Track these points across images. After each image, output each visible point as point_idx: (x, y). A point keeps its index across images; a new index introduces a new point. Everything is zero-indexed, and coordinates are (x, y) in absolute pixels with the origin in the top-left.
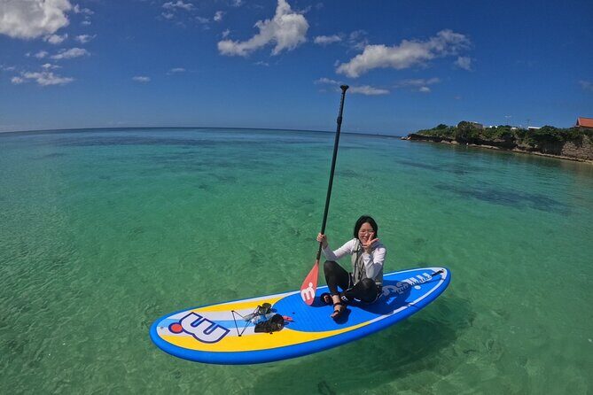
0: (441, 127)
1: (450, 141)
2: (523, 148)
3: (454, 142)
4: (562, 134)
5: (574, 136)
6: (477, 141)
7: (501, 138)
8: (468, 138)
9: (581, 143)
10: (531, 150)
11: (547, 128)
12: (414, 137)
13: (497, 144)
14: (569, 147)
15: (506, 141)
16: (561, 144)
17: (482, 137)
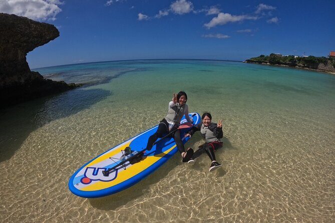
0: (262, 56)
1: (266, 63)
2: (300, 66)
3: (268, 63)
4: (318, 60)
5: (324, 61)
6: (279, 63)
7: (290, 61)
8: (275, 61)
9: (327, 64)
10: (303, 67)
11: (310, 57)
12: (249, 61)
13: (288, 64)
14: (321, 66)
15: (292, 63)
16: (318, 64)
17: (281, 61)
